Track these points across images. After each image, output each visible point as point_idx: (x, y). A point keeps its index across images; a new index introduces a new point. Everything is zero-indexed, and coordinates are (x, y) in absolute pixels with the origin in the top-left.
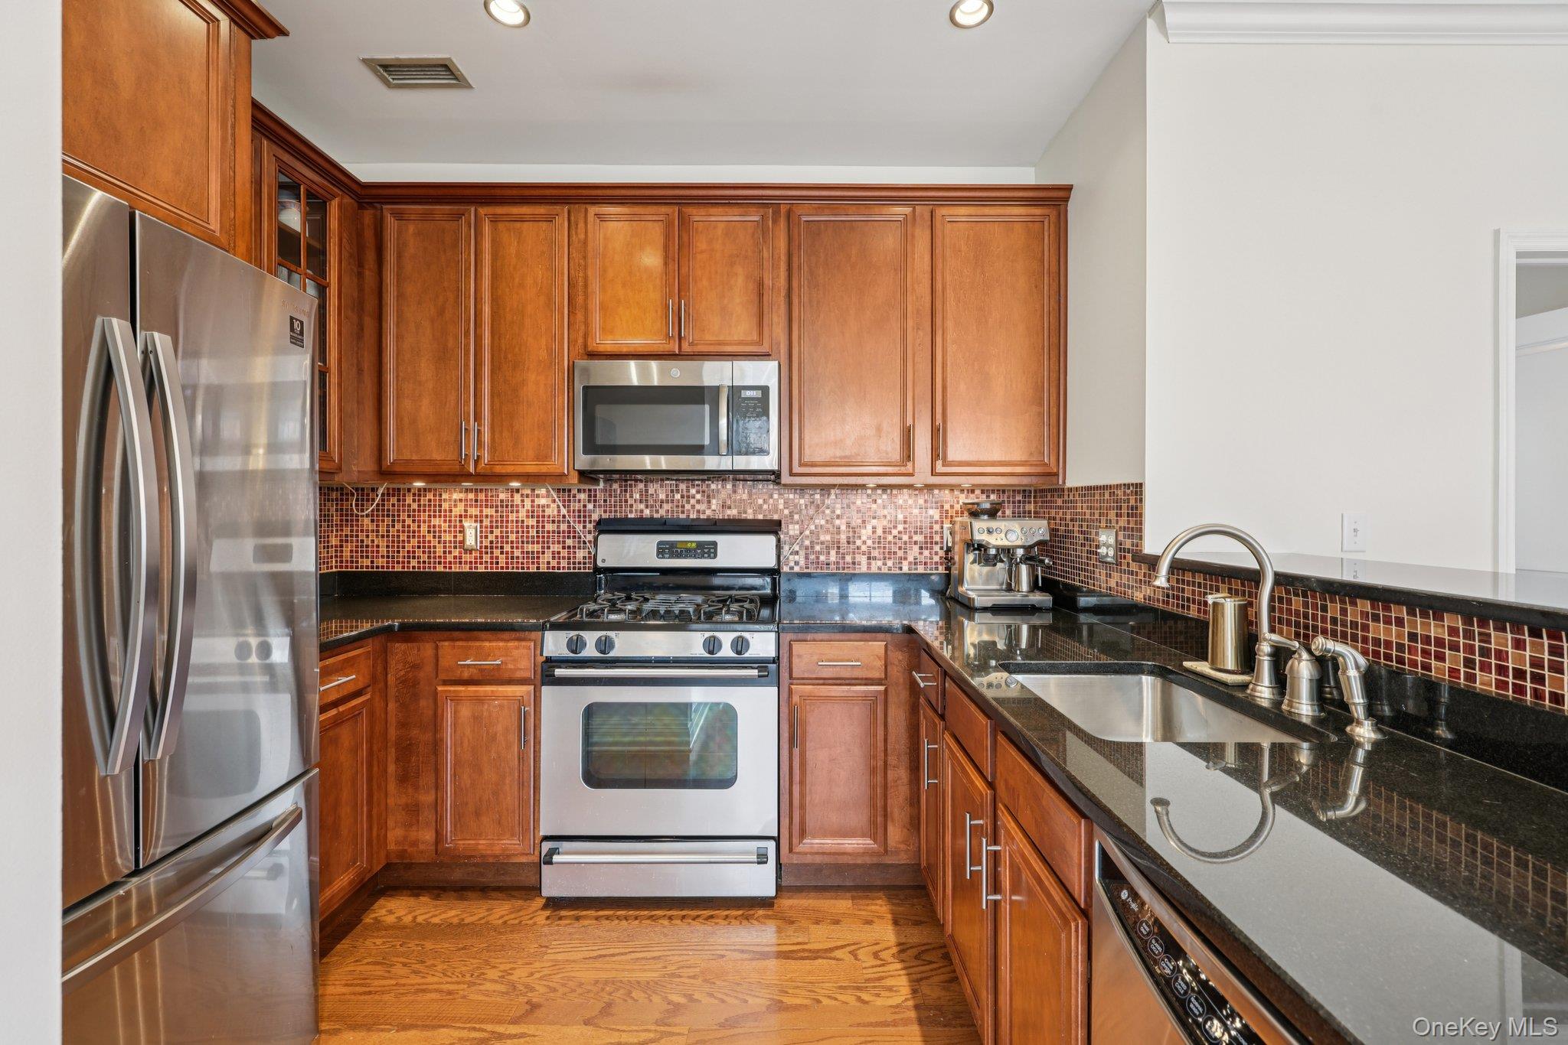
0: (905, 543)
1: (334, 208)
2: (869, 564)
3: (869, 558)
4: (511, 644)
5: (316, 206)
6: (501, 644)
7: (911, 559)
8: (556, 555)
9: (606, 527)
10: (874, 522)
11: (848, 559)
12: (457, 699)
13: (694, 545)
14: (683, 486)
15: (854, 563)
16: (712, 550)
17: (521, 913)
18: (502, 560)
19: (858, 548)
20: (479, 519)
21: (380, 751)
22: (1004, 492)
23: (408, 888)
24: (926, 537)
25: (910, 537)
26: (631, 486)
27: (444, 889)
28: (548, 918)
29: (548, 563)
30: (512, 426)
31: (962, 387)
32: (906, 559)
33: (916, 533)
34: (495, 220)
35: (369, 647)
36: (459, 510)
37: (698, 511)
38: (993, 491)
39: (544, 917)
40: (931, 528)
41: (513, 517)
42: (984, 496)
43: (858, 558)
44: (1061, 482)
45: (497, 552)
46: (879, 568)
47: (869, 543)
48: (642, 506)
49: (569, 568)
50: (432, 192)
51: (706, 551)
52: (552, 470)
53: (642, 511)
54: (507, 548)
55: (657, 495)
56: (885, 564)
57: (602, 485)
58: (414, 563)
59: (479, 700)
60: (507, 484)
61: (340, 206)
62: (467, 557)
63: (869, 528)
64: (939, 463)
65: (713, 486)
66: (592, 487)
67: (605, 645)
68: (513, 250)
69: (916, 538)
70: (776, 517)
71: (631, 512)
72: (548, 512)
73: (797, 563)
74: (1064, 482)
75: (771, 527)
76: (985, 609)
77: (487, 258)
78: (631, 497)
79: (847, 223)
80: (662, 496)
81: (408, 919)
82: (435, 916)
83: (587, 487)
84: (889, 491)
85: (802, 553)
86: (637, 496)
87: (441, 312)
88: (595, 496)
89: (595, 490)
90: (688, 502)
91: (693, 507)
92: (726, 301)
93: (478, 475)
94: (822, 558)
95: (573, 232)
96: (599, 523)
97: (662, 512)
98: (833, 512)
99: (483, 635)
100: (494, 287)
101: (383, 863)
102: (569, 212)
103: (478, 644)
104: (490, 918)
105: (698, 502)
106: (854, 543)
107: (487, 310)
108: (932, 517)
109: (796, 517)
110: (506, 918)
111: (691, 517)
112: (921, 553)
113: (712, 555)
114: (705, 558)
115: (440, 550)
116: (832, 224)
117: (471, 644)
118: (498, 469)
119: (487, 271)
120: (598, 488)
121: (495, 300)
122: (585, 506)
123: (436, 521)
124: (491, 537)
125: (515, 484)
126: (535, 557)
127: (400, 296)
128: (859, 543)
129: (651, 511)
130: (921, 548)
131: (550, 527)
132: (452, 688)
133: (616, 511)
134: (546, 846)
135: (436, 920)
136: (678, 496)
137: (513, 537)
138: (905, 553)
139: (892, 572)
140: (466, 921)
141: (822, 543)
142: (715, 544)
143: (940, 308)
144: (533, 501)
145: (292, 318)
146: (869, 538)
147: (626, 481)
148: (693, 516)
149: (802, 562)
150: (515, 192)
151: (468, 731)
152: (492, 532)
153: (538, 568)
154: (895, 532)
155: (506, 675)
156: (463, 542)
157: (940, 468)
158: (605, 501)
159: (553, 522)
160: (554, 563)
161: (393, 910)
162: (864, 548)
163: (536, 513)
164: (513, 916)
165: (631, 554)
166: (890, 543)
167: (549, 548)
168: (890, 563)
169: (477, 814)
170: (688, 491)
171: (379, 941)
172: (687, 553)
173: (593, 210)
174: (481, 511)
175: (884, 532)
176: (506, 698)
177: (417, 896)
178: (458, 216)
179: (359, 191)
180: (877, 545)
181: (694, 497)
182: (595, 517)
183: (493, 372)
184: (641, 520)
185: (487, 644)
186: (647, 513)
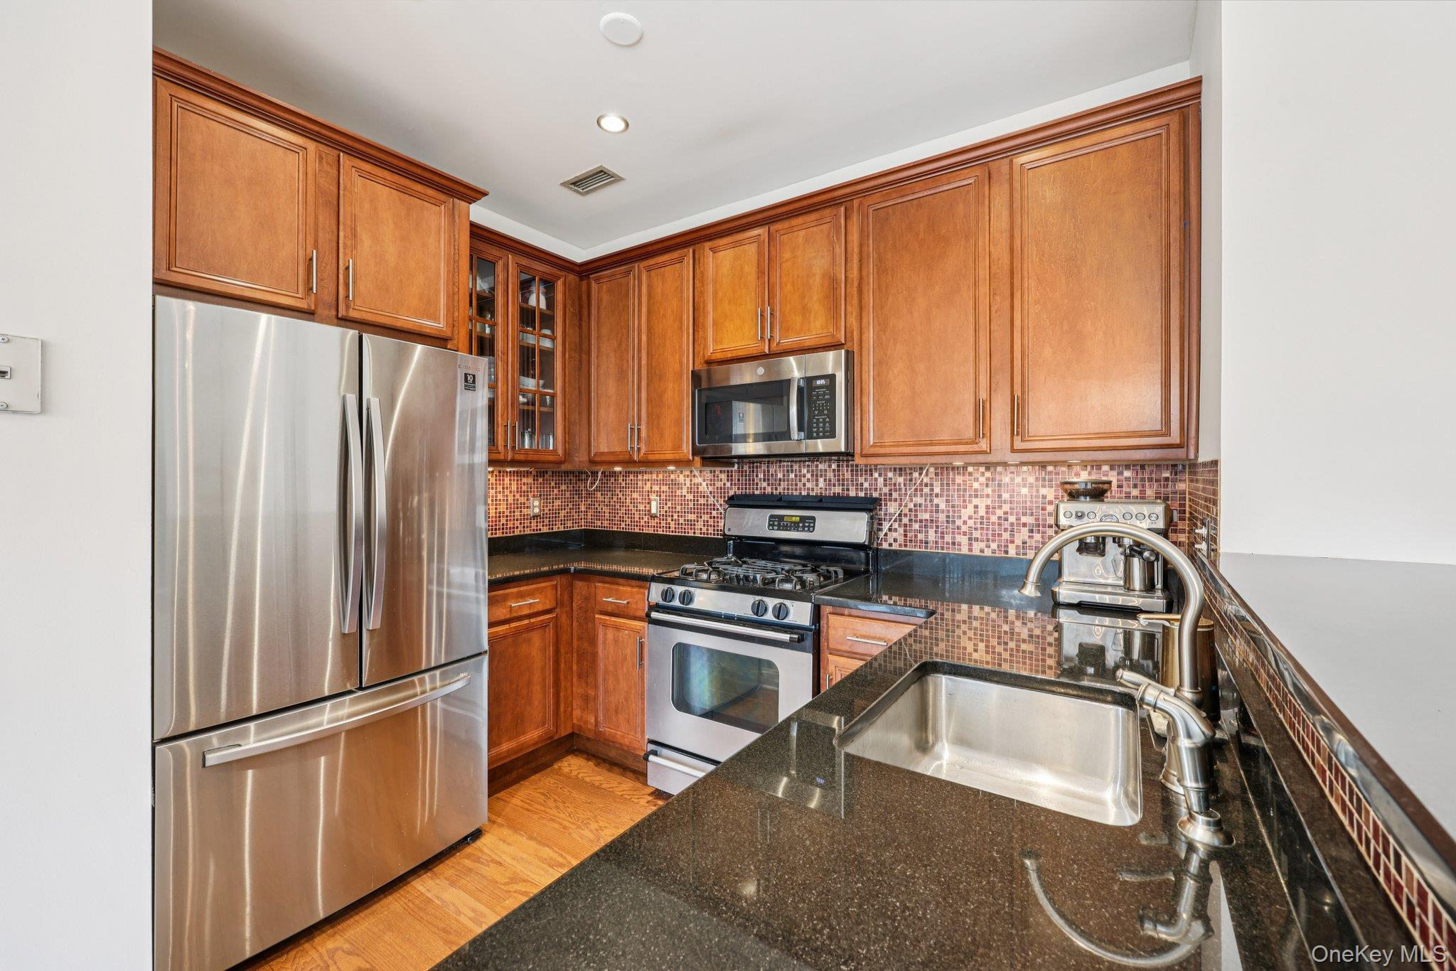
0: (1012, 524)
1: (559, 285)
2: (970, 545)
3: (970, 539)
4: (635, 590)
5: (549, 286)
6: (629, 589)
7: (1018, 542)
8: (706, 523)
9: (736, 502)
10: (975, 501)
11: (948, 538)
12: (605, 626)
13: (798, 518)
14: (796, 467)
15: (954, 544)
16: (812, 525)
17: (635, 793)
18: (672, 525)
19: (959, 528)
20: (659, 494)
21: (566, 653)
22: (1143, 467)
23: (587, 753)
24: (1037, 520)
25: (1018, 519)
26: (757, 467)
27: (604, 761)
28: (648, 802)
29: (701, 529)
30: (658, 424)
31: (1048, 352)
32: (1012, 542)
33: (1025, 514)
34: (649, 269)
35: (557, 580)
36: (647, 487)
37: (808, 489)
38: (1128, 467)
39: (646, 801)
40: (1044, 509)
41: (678, 493)
42: (1115, 473)
43: (959, 538)
44: (1192, 456)
45: (669, 519)
46: (982, 551)
47: (970, 523)
48: (765, 484)
49: (714, 534)
50: (615, 259)
51: (807, 525)
52: (682, 457)
53: (765, 489)
54: (675, 517)
55: (776, 475)
56: (988, 546)
57: (736, 466)
58: (623, 525)
59: (617, 628)
60: (666, 467)
61: (565, 284)
62: (653, 523)
63: (970, 509)
64: (1017, 439)
65: (821, 466)
66: (730, 469)
67: (686, 598)
68: (659, 290)
69: (1024, 519)
70: (875, 495)
71: (757, 489)
72: (701, 489)
73: (895, 540)
74: (1196, 457)
75: (869, 505)
76: (1070, 606)
77: (644, 299)
78: (757, 476)
79: (915, 202)
80: (780, 476)
81: (574, 773)
82: (589, 776)
83: (726, 469)
84: (992, 469)
85: (901, 530)
86: (761, 476)
87: (620, 345)
88: (732, 476)
89: (732, 472)
90: (800, 481)
91: (804, 485)
92: (806, 301)
93: (640, 462)
94: (921, 536)
95: (697, 266)
96: (731, 498)
97: (780, 490)
98: (932, 490)
99: (621, 581)
100: (649, 320)
101: (569, 731)
102: (694, 252)
103: (616, 587)
104: (616, 789)
105: (808, 480)
106: (954, 522)
107: (644, 338)
108: (1044, 497)
109: (895, 495)
110: (624, 793)
111: (803, 494)
112: (1031, 537)
113: (811, 529)
114: (806, 531)
115: (637, 516)
116: (900, 206)
117: (613, 587)
118: (651, 457)
119: (644, 310)
120: (733, 469)
121: (649, 330)
122: (724, 484)
123: (635, 495)
124: (666, 508)
125: (671, 468)
126: (692, 524)
127: (599, 337)
128: (959, 522)
129: (772, 489)
130: (1031, 531)
131: (702, 501)
132: (603, 617)
133: (746, 489)
134: (651, 747)
135: (588, 779)
136: (792, 476)
137: (679, 508)
138: (1012, 536)
139: (997, 555)
140: (603, 786)
141: (921, 521)
142: (813, 519)
143: (1019, 268)
144: (691, 480)
145: (466, 375)
146: (970, 518)
147: (753, 463)
148: (804, 493)
149: (901, 539)
150: (659, 246)
151: (611, 650)
152: (666, 504)
153: (694, 533)
154: (999, 513)
155: (631, 613)
156: (650, 511)
157: (1019, 444)
158: (739, 480)
159: (704, 496)
160: (704, 530)
161: (573, 765)
162: (964, 528)
163: (694, 490)
164: (628, 793)
165: (749, 524)
166: (993, 524)
167: (701, 517)
168: (994, 546)
169: (617, 712)
170: (800, 471)
171: (552, 781)
172: (794, 526)
173: (708, 245)
174: (660, 488)
175: (987, 513)
176: (632, 630)
177: (588, 760)
178: (628, 272)
179: (578, 269)
180: (979, 526)
181: (804, 476)
182: (731, 493)
183: (648, 384)
184: (764, 496)
185: (621, 588)
186: (769, 490)
